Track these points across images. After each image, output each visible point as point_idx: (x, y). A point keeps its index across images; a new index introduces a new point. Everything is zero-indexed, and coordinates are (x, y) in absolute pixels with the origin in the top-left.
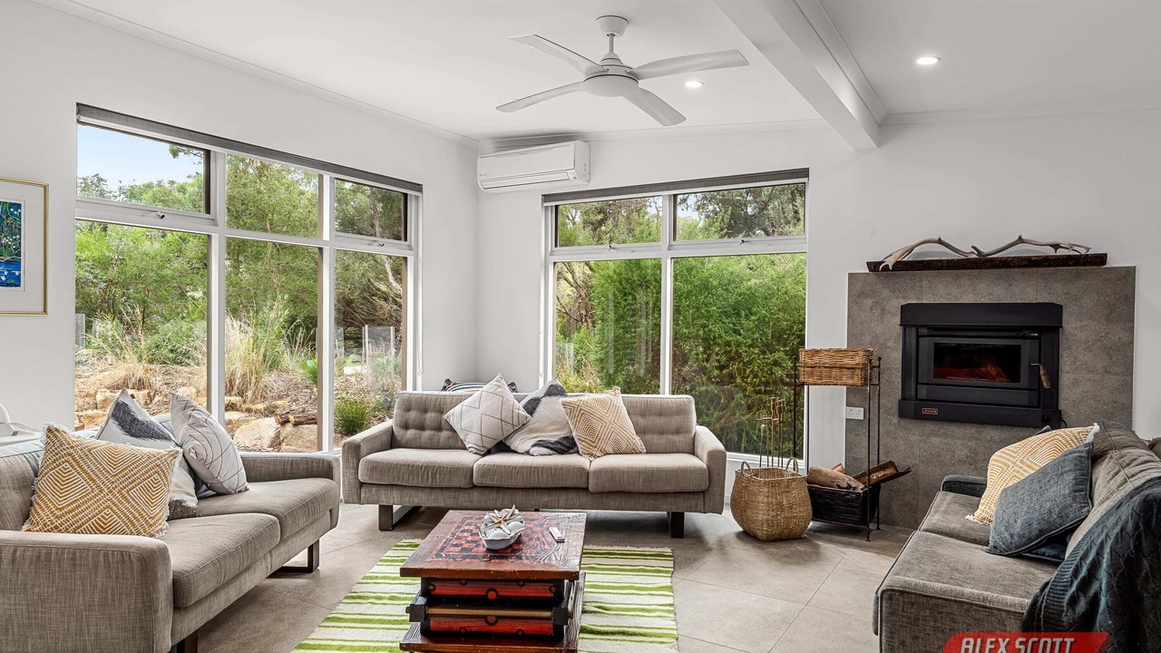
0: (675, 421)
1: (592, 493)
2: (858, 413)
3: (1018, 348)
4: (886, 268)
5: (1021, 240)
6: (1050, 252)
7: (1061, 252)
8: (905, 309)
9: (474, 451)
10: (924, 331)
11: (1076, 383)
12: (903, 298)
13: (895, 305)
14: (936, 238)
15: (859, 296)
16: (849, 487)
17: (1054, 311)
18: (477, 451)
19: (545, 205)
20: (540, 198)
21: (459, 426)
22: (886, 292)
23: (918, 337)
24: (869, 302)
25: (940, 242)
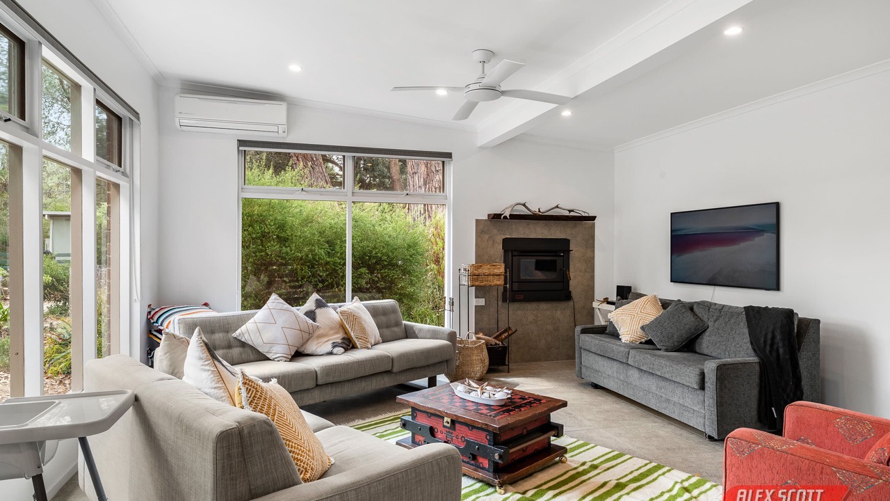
0: (392, 317)
1: (396, 373)
2: (482, 302)
3: (555, 261)
4: (505, 217)
5: (557, 207)
6: (567, 213)
7: (572, 214)
8: (505, 241)
9: (284, 359)
10: (516, 253)
11: (575, 277)
12: (504, 234)
13: (499, 239)
14: (523, 203)
15: (481, 233)
16: (496, 344)
17: (566, 242)
18: (287, 359)
19: (241, 148)
20: (235, 143)
21: (260, 340)
22: (495, 231)
23: (512, 256)
24: (486, 237)
25: (524, 205)
